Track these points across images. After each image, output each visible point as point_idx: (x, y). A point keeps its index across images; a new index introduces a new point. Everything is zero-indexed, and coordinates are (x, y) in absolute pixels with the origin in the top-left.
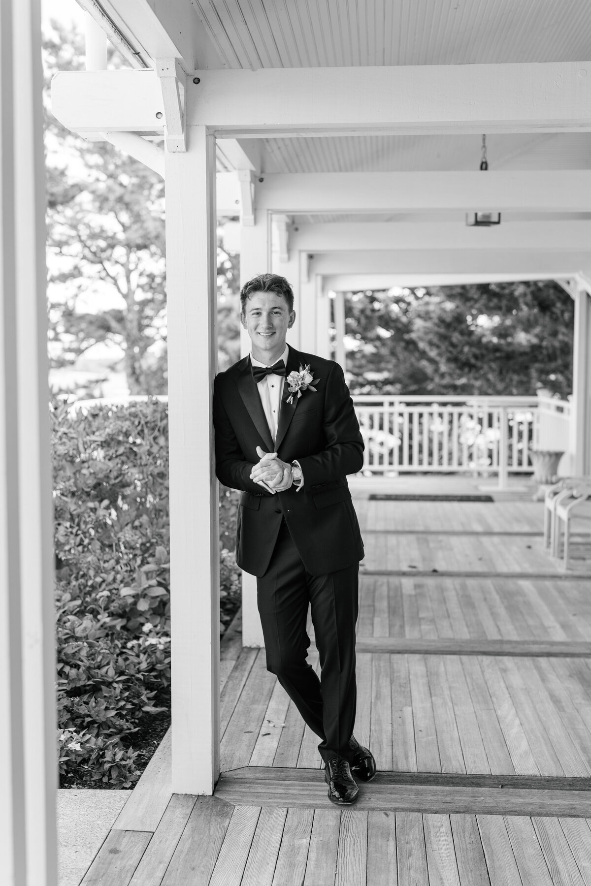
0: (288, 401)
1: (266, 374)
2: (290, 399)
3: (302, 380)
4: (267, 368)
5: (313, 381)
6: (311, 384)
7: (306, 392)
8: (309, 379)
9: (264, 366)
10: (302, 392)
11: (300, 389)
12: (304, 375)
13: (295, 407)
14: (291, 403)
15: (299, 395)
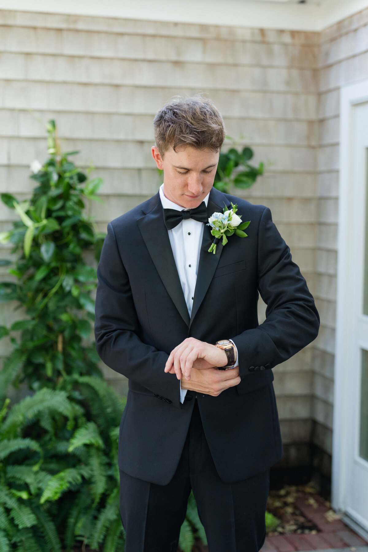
0: (209, 251)
1: (182, 219)
2: (213, 247)
3: (228, 221)
4: (183, 211)
5: (241, 223)
6: (239, 227)
7: (233, 238)
8: (236, 220)
9: (180, 209)
10: (227, 237)
11: (226, 232)
12: (230, 214)
13: (218, 256)
14: (214, 253)
15: (225, 241)
